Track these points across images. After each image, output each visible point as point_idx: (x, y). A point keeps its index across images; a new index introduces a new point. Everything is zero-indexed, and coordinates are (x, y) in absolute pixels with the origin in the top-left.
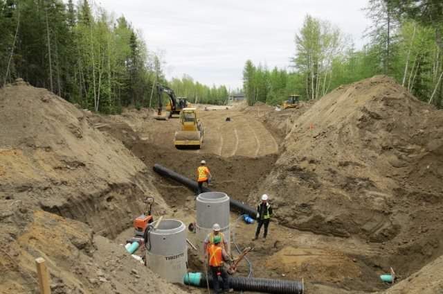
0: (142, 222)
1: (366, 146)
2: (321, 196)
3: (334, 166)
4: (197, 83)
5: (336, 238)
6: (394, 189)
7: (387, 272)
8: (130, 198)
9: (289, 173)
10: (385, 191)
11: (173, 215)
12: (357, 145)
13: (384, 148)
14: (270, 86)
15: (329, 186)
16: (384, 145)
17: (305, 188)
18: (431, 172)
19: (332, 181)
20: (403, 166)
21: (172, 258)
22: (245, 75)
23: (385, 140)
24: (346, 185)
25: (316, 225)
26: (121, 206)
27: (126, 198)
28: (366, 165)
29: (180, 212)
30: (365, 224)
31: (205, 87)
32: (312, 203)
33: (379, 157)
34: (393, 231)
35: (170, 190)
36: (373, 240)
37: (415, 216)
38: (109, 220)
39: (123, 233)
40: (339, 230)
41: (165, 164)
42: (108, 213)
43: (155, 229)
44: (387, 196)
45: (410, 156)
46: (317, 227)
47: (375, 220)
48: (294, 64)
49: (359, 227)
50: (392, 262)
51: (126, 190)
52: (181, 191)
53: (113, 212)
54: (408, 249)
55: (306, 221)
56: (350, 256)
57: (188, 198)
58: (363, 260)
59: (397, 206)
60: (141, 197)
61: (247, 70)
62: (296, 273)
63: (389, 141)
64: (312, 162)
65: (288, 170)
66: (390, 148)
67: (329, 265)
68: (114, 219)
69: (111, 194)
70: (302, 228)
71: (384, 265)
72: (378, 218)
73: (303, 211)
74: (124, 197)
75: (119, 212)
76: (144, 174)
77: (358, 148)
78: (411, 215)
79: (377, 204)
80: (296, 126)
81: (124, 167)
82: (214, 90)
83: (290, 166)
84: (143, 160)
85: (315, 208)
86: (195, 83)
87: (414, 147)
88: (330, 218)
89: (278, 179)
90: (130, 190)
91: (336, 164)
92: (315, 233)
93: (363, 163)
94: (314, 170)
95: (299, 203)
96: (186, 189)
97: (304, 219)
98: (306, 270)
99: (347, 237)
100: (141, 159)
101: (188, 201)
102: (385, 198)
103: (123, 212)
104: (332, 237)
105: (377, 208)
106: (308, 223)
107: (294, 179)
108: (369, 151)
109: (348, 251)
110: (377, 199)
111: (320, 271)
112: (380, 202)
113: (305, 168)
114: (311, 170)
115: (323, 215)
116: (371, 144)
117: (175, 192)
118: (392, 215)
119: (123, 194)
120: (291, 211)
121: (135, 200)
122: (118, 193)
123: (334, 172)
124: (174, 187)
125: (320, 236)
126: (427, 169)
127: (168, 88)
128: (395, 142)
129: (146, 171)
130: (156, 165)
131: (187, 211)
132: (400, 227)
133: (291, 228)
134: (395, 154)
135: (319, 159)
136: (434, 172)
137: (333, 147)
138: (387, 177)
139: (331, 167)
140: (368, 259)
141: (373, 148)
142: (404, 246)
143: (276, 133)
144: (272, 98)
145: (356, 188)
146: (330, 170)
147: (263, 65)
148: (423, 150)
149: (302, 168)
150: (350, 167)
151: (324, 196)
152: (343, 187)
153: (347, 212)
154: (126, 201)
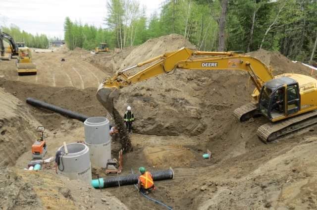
0: (38, 148)
1: (178, 78)
2: (159, 112)
3: (163, 92)
4: (24, 31)
5: (172, 137)
6: (200, 104)
7: (206, 153)
8: (19, 129)
9: (134, 98)
10: (195, 105)
11: (54, 137)
12: (173, 78)
13: (188, 79)
14: (85, 36)
15: (163, 105)
16: (188, 77)
17: (148, 107)
18: (216, 93)
19: (164, 102)
20: (201, 89)
21: (83, 173)
22: (65, 28)
23: (189, 74)
24: (173, 104)
25: (159, 130)
26: (14, 136)
27: (17, 129)
28: (181, 90)
29: (59, 133)
30: (187, 126)
31: (30, 34)
32: (154, 117)
33: (186, 85)
34: (203, 128)
35: (45, 118)
36: (192, 135)
37: (214, 118)
38: (7, 150)
39: (20, 158)
40: (173, 132)
41: (36, 97)
42: (5, 145)
43: (67, 154)
44: (198, 108)
45: (204, 83)
46: (159, 131)
47: (193, 123)
48: (106, 22)
49: (184, 129)
50: (207, 147)
51: (15, 123)
52: (55, 117)
53: (9, 143)
54: (214, 138)
55: (152, 128)
56: (185, 146)
57: (62, 122)
58: (192, 148)
59: (204, 113)
60: (27, 126)
61: (67, 24)
62: (161, 164)
63: (191, 75)
64: (148, 90)
65: (132, 96)
66: (192, 79)
67: (178, 155)
68: (10, 148)
69: (4, 128)
70: (149, 133)
71: (203, 149)
72: (194, 121)
73: (149, 122)
74: (15, 129)
75: (14, 143)
76: (21, 106)
77: (173, 79)
78: (212, 118)
79: (193, 113)
80: (125, 65)
81: (6, 103)
82: (37, 37)
83: (134, 93)
84: (15, 95)
85: (157, 119)
86: (21, 32)
87: (206, 78)
88: (167, 125)
89: (127, 102)
90: (18, 122)
91: (164, 90)
92: (158, 135)
93: (178, 89)
94: (151, 95)
95: (146, 117)
96: (59, 115)
97: (150, 127)
98: (167, 161)
99: (178, 135)
100: (13, 94)
101: (62, 124)
102: (196, 109)
103: (17, 142)
104: (169, 136)
105: (194, 116)
106: (153, 129)
107: (139, 102)
108: (180, 81)
109: (182, 144)
110: (192, 111)
111: (175, 160)
112: (194, 112)
113: (144, 94)
114: (149, 95)
115: (163, 124)
116: (181, 77)
117: (50, 119)
118: (202, 119)
119: (13, 126)
120: (141, 123)
121: (24, 129)
122: (9, 126)
123: (164, 96)
124: (49, 114)
125: (161, 137)
126: (214, 91)
127: (7, 35)
128: (195, 76)
129: (21, 104)
130: (29, 99)
131: (64, 132)
132: (207, 126)
133: (141, 134)
134: (195, 83)
135: (153, 88)
136: (218, 92)
137: (159, 79)
138: (194, 97)
139: (161, 92)
140: (194, 147)
141: (182, 79)
142: (212, 136)
143: (106, 70)
144: (87, 45)
145: (179, 105)
146: (161, 94)
147: (78, 21)
148: (210, 80)
149: (142, 94)
150: (172, 91)
151: (161, 112)
152: (172, 105)
153: (176, 120)
154: (17, 131)
